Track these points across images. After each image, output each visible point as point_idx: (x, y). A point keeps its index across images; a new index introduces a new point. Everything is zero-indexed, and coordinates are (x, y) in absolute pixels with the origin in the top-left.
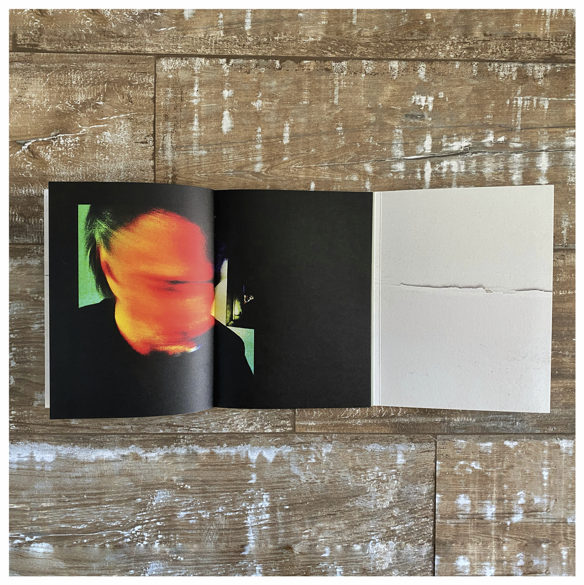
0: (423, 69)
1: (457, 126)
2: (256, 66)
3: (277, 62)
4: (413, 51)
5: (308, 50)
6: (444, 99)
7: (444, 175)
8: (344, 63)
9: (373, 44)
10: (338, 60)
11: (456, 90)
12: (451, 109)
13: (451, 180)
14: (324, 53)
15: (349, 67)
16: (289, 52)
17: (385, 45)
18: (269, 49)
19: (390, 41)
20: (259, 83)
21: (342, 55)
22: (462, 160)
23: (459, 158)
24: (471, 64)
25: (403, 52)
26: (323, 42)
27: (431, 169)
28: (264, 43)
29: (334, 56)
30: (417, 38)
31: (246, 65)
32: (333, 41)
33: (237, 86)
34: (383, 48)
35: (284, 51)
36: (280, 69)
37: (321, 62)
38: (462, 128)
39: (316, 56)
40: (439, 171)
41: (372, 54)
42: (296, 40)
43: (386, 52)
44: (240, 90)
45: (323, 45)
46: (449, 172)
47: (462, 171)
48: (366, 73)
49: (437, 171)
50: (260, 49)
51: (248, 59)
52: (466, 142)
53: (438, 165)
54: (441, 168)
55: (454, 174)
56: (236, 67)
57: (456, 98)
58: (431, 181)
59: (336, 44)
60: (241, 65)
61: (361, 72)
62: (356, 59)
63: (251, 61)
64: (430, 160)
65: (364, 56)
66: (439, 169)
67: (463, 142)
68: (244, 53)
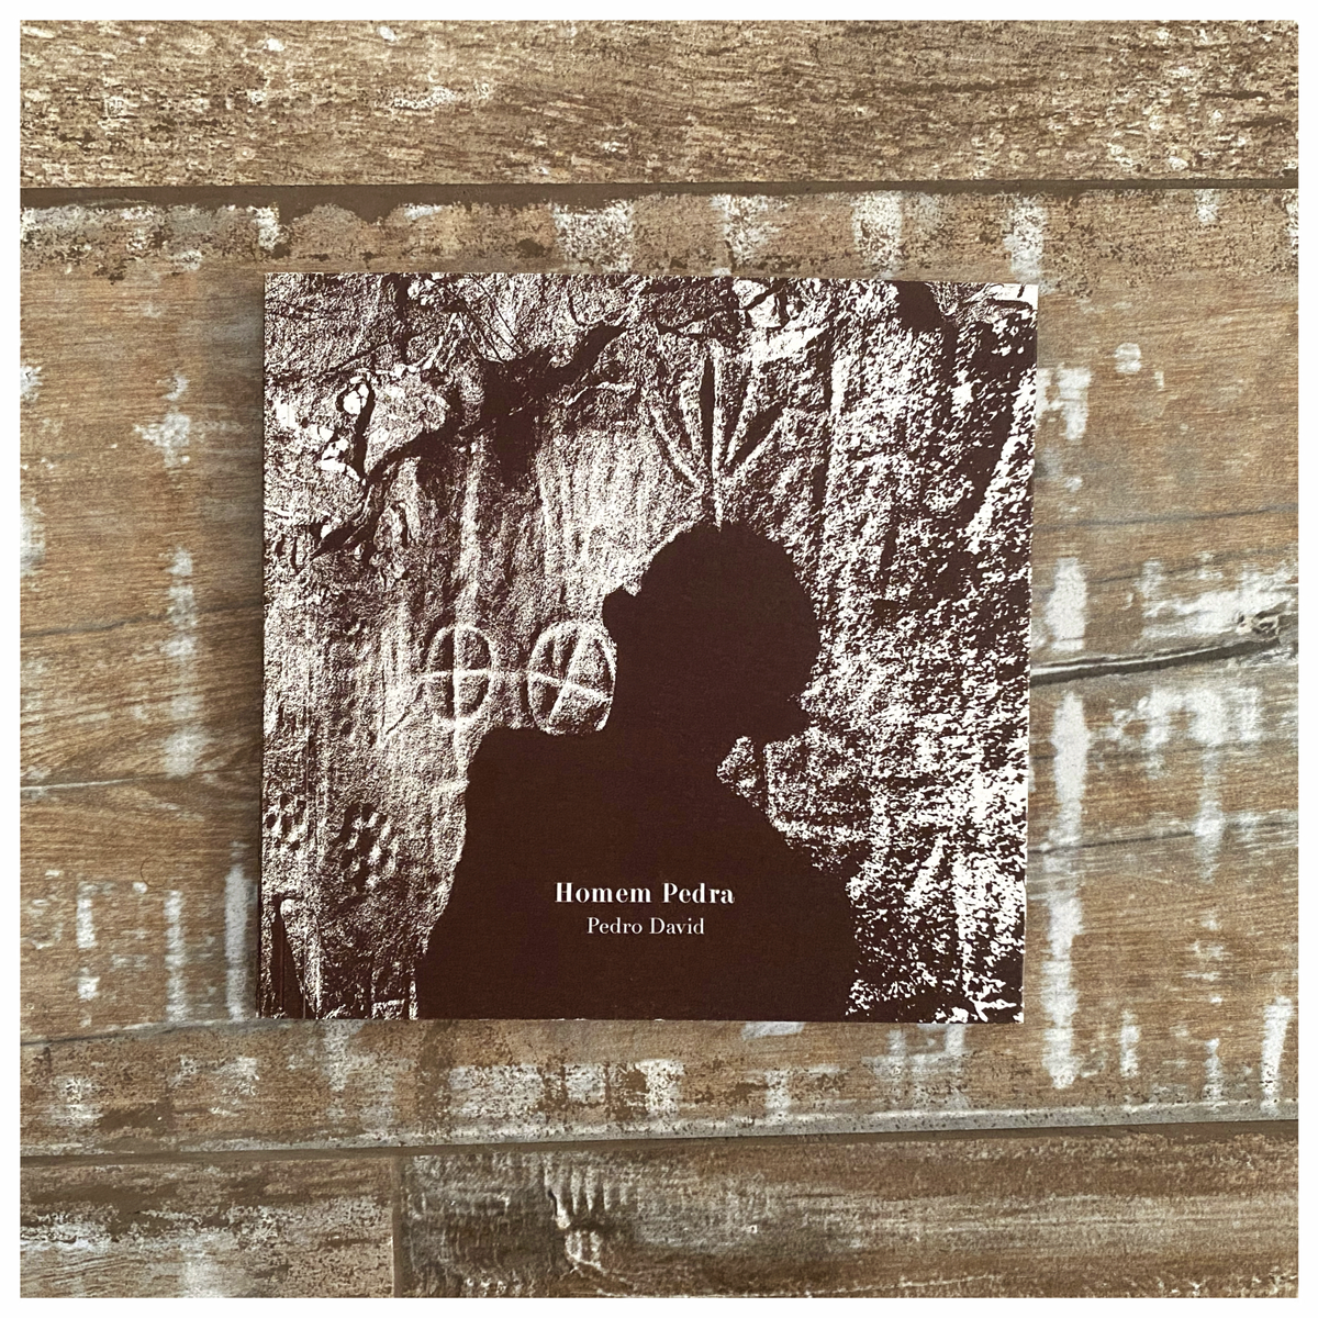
0: (1033, 230)
1: (1214, 516)
2: (158, 239)
3: (268, 219)
4: (976, 140)
5: (428, 151)
6: (1143, 382)
7: (1154, 763)
8: (619, 214)
9: (765, 112)
10: (589, 196)
11: (1206, 336)
12: (1184, 427)
13: (1192, 784)
14: (511, 165)
15: (642, 234)
16: (331, 165)
17: (829, 114)
18: (219, 151)
19: (858, 96)
20: (169, 327)
21: (605, 172)
22: (1248, 685)
23: (1229, 674)
24: (1277, 201)
25: (927, 147)
26: (502, 108)
27: (1089, 735)
28: (197, 123)
29: (564, 176)
30: (994, 74)
31: (101, 236)
32: (560, 104)
33: (58, 347)
34: (823, 133)
35: (300, 160)
36: (281, 251)
37: (496, 212)
38: (1241, 521)
39: (467, 178)
40: (1126, 741)
41: (764, 161)
42: (361, 103)
43: (839, 152)
44: (78, 365)
45: (505, 122)
46: (1183, 748)
47: (1248, 736)
48: (734, 260)
49: (1116, 744)
50: (172, 155)
51: (109, 207)
52: (1262, 591)
53: (1122, 712)
54: (1137, 729)
55: (1208, 756)
56: (50, 251)
57: (1205, 371)
58: (1089, 792)
59: (572, 118)
60: (75, 238)
61: (707, 259)
62: (680, 188)
63: (127, 214)
64: (1079, 691)
65: (725, 173)
66: (1128, 730)
67: (1246, 593)
68: (91, 176)
